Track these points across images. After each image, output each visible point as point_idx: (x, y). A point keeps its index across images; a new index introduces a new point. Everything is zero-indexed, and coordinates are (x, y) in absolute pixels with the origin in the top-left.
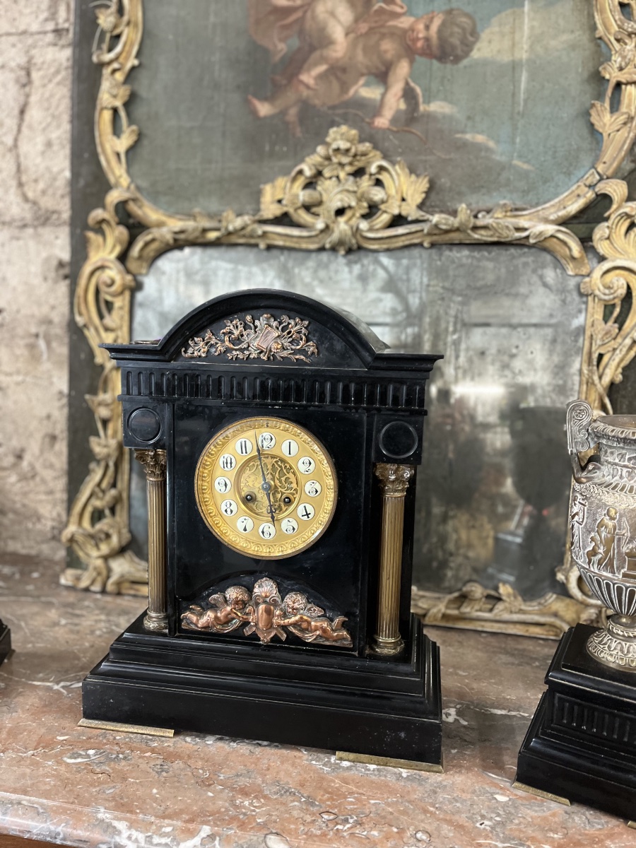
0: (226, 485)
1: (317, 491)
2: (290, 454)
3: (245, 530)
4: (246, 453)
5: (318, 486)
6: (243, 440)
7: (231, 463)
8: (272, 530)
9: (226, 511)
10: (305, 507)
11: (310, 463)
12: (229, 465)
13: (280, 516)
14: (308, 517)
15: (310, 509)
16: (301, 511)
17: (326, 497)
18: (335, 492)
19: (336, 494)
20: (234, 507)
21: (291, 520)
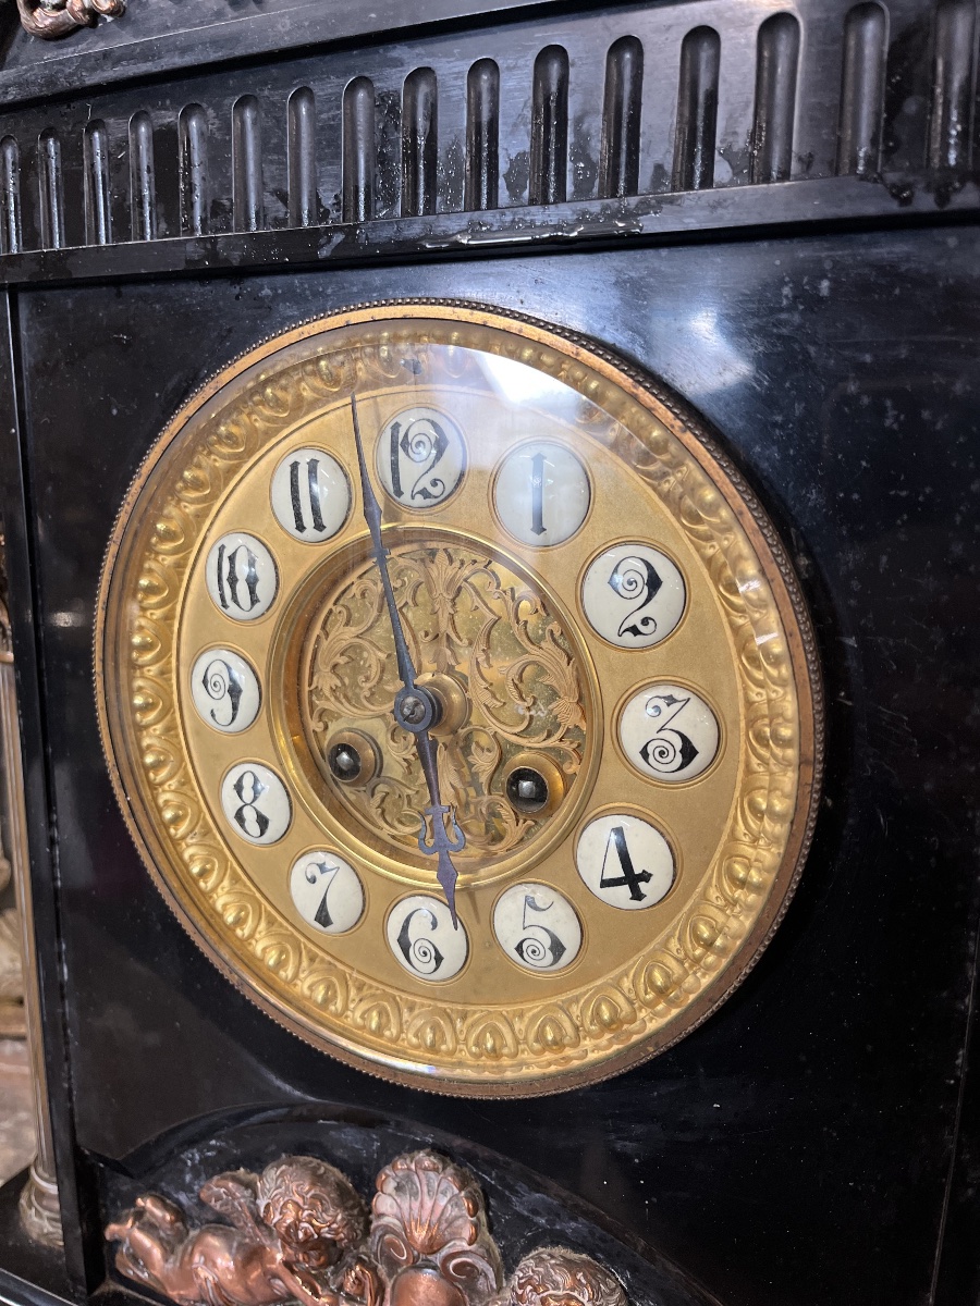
0: (235, 692)
1: (689, 752)
2: (540, 529)
3: (323, 917)
4: (319, 526)
5: (696, 724)
6: (304, 458)
7: (252, 583)
8: (450, 941)
9: (239, 817)
10: (619, 831)
11: (654, 583)
12: (242, 588)
13: (487, 875)
14: (637, 895)
15: (649, 852)
16: (595, 852)
17: (748, 789)
18: (803, 761)
19: (815, 773)
20: (273, 801)
21: (542, 896)
